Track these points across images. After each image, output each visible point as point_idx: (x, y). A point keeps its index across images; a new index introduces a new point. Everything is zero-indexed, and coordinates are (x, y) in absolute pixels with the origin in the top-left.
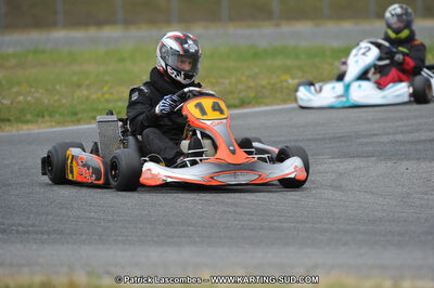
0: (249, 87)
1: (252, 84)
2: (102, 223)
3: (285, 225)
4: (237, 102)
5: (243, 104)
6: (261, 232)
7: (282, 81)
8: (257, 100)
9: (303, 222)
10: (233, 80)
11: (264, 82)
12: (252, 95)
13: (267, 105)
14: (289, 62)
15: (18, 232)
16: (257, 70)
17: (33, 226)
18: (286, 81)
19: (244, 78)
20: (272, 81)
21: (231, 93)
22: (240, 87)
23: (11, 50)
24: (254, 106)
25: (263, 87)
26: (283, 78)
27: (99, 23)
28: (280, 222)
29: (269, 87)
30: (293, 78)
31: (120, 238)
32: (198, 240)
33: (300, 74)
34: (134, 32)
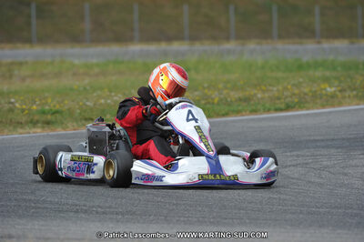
0: (294, 94)
1: (296, 91)
2: (167, 206)
3: (321, 210)
4: (283, 106)
5: (288, 108)
6: (301, 216)
7: (322, 89)
8: (301, 104)
9: (336, 207)
10: (280, 88)
11: (306, 90)
12: (296, 100)
13: (308, 109)
14: (328, 74)
15: (97, 213)
16: (301, 80)
17: (110, 207)
18: (325, 89)
19: (289, 87)
20: (314, 89)
21: (279, 98)
22: (285, 93)
23: (95, 61)
24: (297, 110)
25: (305, 94)
26: (323, 86)
27: (169, 39)
28: (317, 207)
29: (310, 94)
30: (330, 87)
31: (182, 219)
32: (247, 221)
33: (336, 83)
34: (198, 46)
